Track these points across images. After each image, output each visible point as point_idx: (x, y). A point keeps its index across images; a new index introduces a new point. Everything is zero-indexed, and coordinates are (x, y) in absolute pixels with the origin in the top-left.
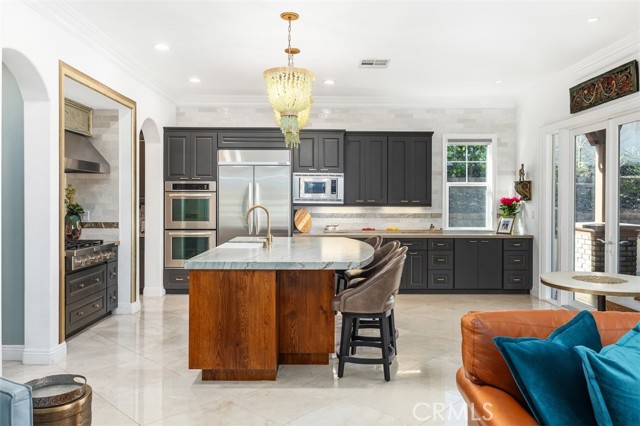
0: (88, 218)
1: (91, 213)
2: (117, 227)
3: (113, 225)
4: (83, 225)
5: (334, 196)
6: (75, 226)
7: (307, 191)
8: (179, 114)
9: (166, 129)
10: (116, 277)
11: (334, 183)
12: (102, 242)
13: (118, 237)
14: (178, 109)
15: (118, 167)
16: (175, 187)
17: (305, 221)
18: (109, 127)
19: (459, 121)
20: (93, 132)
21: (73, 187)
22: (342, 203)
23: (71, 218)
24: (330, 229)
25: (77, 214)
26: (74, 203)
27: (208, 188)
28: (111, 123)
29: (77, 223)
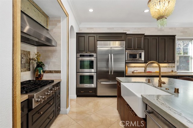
0: (47, 68)
1: (48, 66)
3: (59, 72)
4: (44, 72)
5: (140, 59)
6: (40, 73)
7: (130, 57)
8: (80, 30)
9: (77, 33)
10: (60, 97)
11: (141, 54)
13: (61, 78)
14: (79, 28)
15: (60, 44)
16: (81, 56)
18: (56, 25)
19: (181, 32)
20: (49, 27)
21: (40, 54)
22: (144, 62)
23: (38, 68)
25: (41, 67)
26: (40, 61)
27: (93, 56)
28: (57, 23)
29: (41, 71)
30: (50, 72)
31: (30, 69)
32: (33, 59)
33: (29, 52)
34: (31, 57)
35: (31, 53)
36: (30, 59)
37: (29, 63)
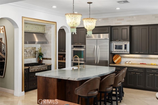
1: (45, 55)
2: (51, 60)
3: (50, 59)
5: (126, 50)
7: (116, 49)
12: (45, 64)
13: (51, 63)
17: (118, 59)
20: (46, 32)
22: (129, 53)
24: (127, 63)
25: (41, 56)
26: (41, 52)
27: (83, 47)
28: (50, 29)
29: (41, 58)
30: (47, 59)
31: (36, 57)
32: (37, 51)
33: (35, 48)
34: (36, 50)
35: (36, 48)
36: (36, 51)
37: (35, 54)
